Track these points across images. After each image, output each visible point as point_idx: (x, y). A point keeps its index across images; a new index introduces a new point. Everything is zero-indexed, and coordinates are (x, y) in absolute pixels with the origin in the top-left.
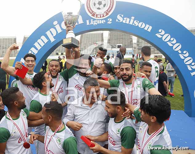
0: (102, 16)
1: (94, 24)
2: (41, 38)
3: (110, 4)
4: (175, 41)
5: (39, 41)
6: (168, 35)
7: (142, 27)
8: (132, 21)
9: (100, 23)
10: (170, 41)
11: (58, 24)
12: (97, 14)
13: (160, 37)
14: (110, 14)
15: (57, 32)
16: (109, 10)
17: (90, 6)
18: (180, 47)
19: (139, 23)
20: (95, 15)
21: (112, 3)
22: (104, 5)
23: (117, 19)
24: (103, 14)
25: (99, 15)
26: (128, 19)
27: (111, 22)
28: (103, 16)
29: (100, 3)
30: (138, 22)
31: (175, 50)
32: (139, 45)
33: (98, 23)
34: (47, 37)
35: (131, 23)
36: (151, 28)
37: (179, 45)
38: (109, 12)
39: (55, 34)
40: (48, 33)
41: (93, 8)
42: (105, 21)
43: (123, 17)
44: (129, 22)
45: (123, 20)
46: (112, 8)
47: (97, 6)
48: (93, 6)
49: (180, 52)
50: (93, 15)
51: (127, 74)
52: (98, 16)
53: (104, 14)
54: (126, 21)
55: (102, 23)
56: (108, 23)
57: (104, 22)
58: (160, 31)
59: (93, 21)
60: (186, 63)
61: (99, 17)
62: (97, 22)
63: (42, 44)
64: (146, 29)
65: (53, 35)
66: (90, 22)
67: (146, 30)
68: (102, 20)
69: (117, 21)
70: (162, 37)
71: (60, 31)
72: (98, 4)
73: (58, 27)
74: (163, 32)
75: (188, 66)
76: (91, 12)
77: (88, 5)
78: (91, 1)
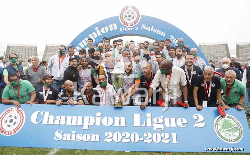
0: (131, 25)
1: (126, 30)
2: (85, 39)
3: (137, 17)
6: (176, 40)
7: (159, 34)
8: (152, 29)
9: (130, 30)
14: (137, 23)
15: (98, 35)
16: (136, 21)
17: (122, 17)
20: (127, 24)
22: (133, 18)
25: (129, 24)
26: (149, 28)
27: (137, 29)
28: (132, 25)
29: (130, 16)
30: (156, 30)
33: (128, 30)
36: (165, 34)
39: (96, 36)
40: (91, 36)
41: (125, 19)
42: (133, 29)
43: (146, 26)
44: (150, 30)
45: (146, 28)
47: (128, 18)
48: (125, 17)
50: (125, 24)
55: (131, 30)
56: (135, 30)
58: (171, 36)
59: (125, 28)
61: (129, 26)
64: (161, 35)
65: (94, 37)
66: (122, 29)
68: (131, 27)
69: (142, 28)
71: (100, 34)
72: (129, 16)
73: (98, 31)
74: (173, 37)
76: (123, 22)
77: (121, 17)
78: (123, 14)
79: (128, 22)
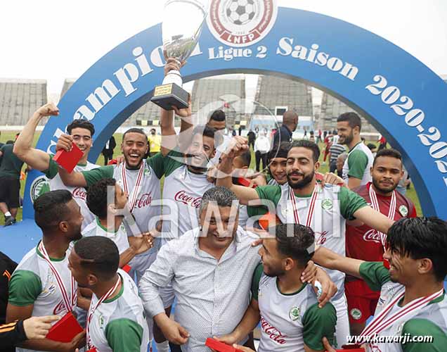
0: (244, 40)
1: (226, 57)
2: (103, 85)
3: (265, 15)
4: (410, 104)
5: (99, 91)
6: (396, 90)
7: (337, 68)
8: (313, 53)
9: (240, 55)
10: (398, 102)
11: (143, 55)
12: (232, 34)
13: (376, 92)
14: (263, 35)
15: (140, 73)
16: (262, 25)
17: (217, 16)
18: (422, 117)
19: (328, 60)
20: (230, 36)
21: (268, 11)
22: (251, 16)
23: (278, 49)
24: (247, 36)
25: (237, 37)
26: (304, 50)
27: (264, 54)
28: (248, 40)
29: (241, 10)
30: (327, 56)
31: (410, 124)
32: (328, 111)
33: (235, 55)
34: (117, 83)
35: (310, 59)
36: (355, 71)
37: (420, 113)
38: (261, 32)
39: (135, 77)
40: (120, 74)
41: (225, 20)
42: (250, 52)
43: (292, 43)
44: (307, 56)
45: (293, 50)
46: (268, 22)
47: (235, 16)
48: (226, 15)
49: (420, 129)
50: (225, 37)
51: (300, 171)
52: (236, 39)
53: (249, 36)
54: (299, 53)
55: (244, 57)
56: (258, 56)
57: (248, 55)
58: (376, 78)
59: (224, 50)
60: (433, 156)
61: (239, 42)
62: (232, 54)
63: (106, 99)
64: (344, 73)
65: (130, 79)
66: (216, 52)
67: (345, 75)
68: (244, 48)
69: (278, 52)
70: (380, 92)
71: (146, 70)
72: (237, 11)
73: (142, 61)
74: (384, 83)
75: (438, 162)
76: (221, 30)
77: (214, 14)
78: (220, 6)
79: (235, 30)
